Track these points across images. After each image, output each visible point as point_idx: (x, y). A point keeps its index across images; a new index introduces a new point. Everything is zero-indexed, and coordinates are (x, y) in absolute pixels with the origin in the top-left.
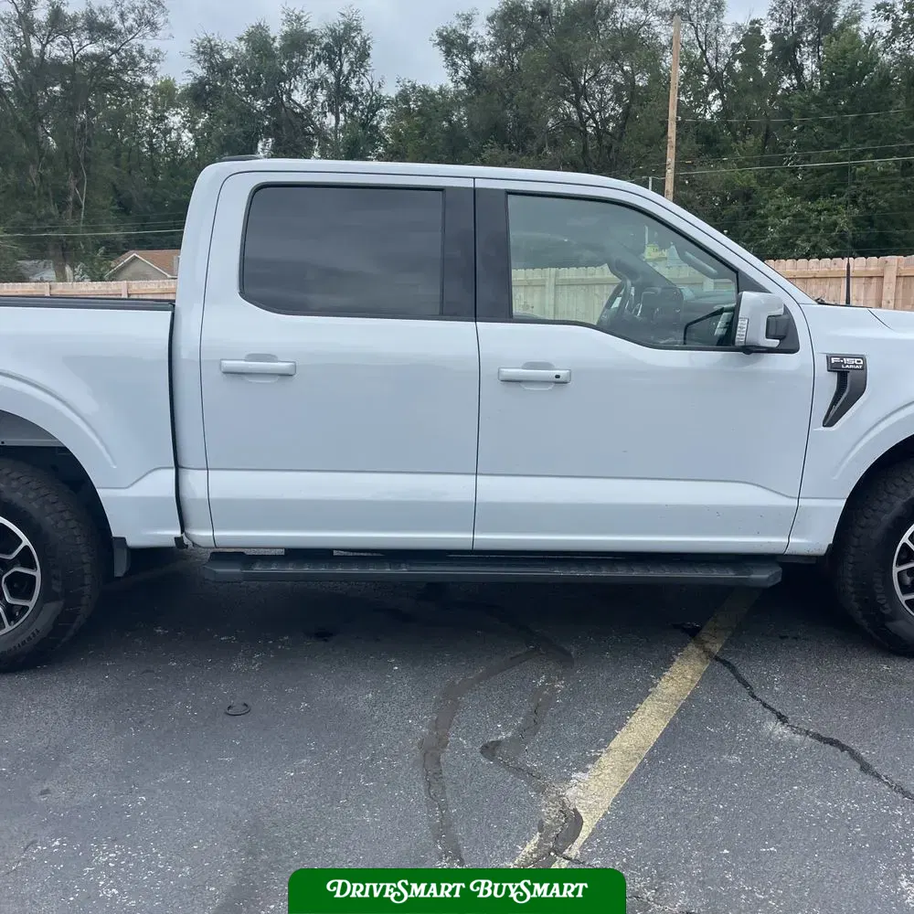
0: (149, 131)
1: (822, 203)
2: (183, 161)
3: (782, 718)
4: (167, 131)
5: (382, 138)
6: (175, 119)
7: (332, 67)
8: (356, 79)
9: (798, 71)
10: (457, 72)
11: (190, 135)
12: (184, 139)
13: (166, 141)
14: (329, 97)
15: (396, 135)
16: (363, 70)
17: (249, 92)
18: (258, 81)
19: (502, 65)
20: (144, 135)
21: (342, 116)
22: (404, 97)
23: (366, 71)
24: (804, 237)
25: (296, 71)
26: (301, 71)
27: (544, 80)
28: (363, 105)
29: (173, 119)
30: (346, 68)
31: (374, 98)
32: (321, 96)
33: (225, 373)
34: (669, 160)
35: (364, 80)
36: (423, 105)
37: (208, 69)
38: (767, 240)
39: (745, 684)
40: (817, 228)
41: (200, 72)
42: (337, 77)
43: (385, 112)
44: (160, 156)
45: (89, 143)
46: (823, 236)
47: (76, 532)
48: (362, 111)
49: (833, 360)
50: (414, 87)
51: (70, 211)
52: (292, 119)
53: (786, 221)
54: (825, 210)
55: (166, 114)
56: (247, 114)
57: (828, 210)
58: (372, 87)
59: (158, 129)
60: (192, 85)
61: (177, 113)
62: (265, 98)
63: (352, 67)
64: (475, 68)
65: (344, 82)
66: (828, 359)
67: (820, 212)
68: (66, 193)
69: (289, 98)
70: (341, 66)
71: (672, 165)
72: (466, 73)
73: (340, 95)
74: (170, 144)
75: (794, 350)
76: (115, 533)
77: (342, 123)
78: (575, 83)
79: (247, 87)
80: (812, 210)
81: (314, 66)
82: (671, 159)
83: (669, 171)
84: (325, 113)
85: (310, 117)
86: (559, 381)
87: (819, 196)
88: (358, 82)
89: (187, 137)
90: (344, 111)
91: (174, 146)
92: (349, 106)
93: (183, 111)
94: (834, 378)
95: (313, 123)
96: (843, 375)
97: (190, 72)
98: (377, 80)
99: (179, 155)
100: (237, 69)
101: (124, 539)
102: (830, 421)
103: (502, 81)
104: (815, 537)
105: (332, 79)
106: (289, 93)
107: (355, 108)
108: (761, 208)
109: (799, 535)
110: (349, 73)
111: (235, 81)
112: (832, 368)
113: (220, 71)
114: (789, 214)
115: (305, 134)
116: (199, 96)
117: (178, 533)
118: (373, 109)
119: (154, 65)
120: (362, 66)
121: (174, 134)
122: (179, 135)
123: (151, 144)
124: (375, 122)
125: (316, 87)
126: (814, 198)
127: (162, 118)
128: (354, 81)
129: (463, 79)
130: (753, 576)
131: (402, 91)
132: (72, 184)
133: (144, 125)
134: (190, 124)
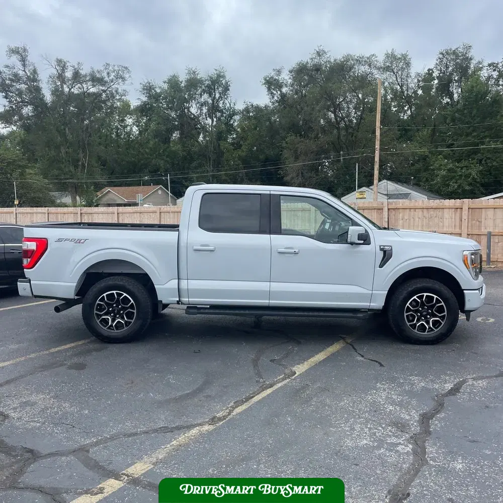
0: (117, 127)
1: (464, 163)
2: (133, 141)
3: (362, 356)
4: (126, 126)
5: (235, 130)
6: (129, 121)
7: (210, 96)
8: (222, 101)
9: (451, 96)
10: (273, 97)
11: (137, 128)
12: (134, 130)
13: (124, 131)
14: (208, 110)
15: (243, 129)
16: (226, 97)
17: (168, 108)
18: (173, 103)
19: (296, 94)
20: (114, 129)
21: (215, 119)
22: (247, 110)
23: (227, 97)
24: (454, 180)
25: (192, 98)
26: (195, 98)
27: (318, 102)
28: (225, 114)
29: (128, 120)
30: (217, 96)
31: (231, 110)
32: (205, 110)
33: (194, 250)
34: (376, 147)
35: (226, 102)
36: (257, 114)
37: (148, 97)
38: (435, 182)
39: (355, 349)
40: (461, 176)
41: (145, 99)
42: (213, 101)
43: (237, 117)
44: (122, 139)
45: (90, 136)
46: (464, 179)
47: (148, 301)
48: (225, 117)
49: (381, 247)
50: (252, 105)
51: (80, 170)
52: (189, 121)
53: (444, 173)
54: (464, 167)
55: (126, 118)
56: (167, 119)
57: (466, 167)
58: (230, 105)
59: (121, 126)
60: (140, 105)
61: (131, 118)
62: (176, 111)
63: (220, 95)
64: (283, 96)
65: (216, 103)
66: (380, 246)
67: (462, 168)
68: (78, 161)
69: (189, 111)
70: (215, 95)
71: (378, 149)
72: (278, 98)
73: (214, 109)
74: (127, 133)
75: (369, 244)
76: (159, 299)
77: (215, 123)
78: (334, 103)
79: (168, 105)
80: (458, 167)
81: (201, 95)
82: (377, 146)
83: (377, 152)
84: (206, 118)
85: (199, 121)
86: (295, 253)
87: (462, 159)
88: (223, 103)
89: (135, 129)
90: (215, 117)
91: (129, 134)
92: (219, 114)
93: (134, 117)
94: (382, 253)
95: (200, 123)
96: (385, 252)
97: (139, 99)
98: (233, 101)
99: (131, 138)
100: (163, 97)
101: (161, 301)
102: (381, 266)
103: (297, 102)
104: (378, 303)
105: (210, 101)
106: (188, 108)
107: (222, 116)
108: (432, 165)
109: (373, 303)
110: (219, 98)
111: (161, 103)
112: (381, 250)
113: (154, 98)
114: (446, 169)
115: (196, 129)
116: (143, 110)
117: (178, 299)
118: (231, 116)
119: (123, 97)
120: (225, 95)
121: (129, 128)
122: (131, 128)
123: (117, 133)
124: (232, 122)
125: (202, 105)
126: (459, 161)
127: (123, 121)
128: (221, 102)
129: (277, 101)
130: (358, 315)
131: (246, 107)
132: (81, 155)
133: (114, 124)
134: (137, 123)
